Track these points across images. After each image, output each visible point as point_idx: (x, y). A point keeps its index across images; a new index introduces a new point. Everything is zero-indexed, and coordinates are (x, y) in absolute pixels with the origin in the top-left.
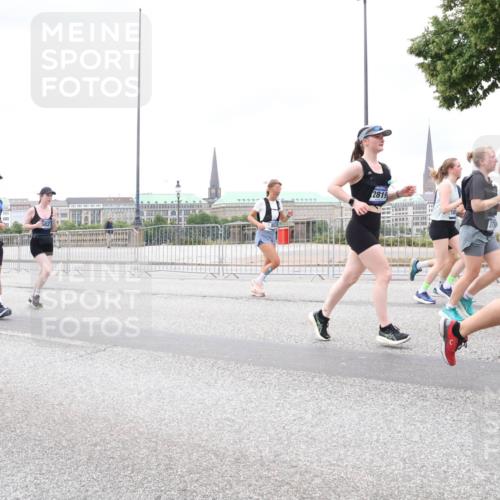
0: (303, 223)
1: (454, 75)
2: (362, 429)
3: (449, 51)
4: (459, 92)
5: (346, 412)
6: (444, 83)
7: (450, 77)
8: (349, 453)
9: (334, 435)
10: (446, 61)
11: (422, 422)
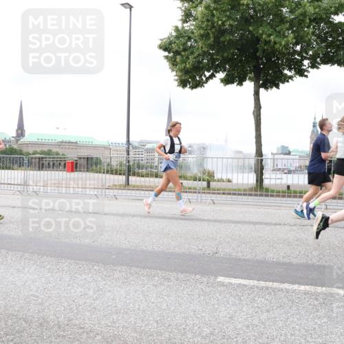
0: (84, 158)
1: (188, 66)
2: (128, 301)
3: (185, 50)
4: (190, 77)
5: (117, 290)
6: (181, 70)
7: (185, 67)
8: (120, 318)
9: (109, 306)
10: (182, 56)
11: (168, 296)
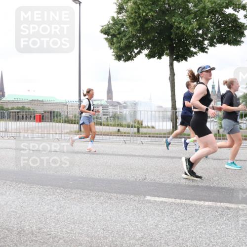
0: (48, 112)
1: (122, 45)
2: (82, 215)
3: (119, 34)
4: (124, 53)
5: (74, 207)
6: (117, 48)
7: (120, 46)
8: (76, 227)
9: (68, 218)
10: (118, 38)
11: (111, 210)
